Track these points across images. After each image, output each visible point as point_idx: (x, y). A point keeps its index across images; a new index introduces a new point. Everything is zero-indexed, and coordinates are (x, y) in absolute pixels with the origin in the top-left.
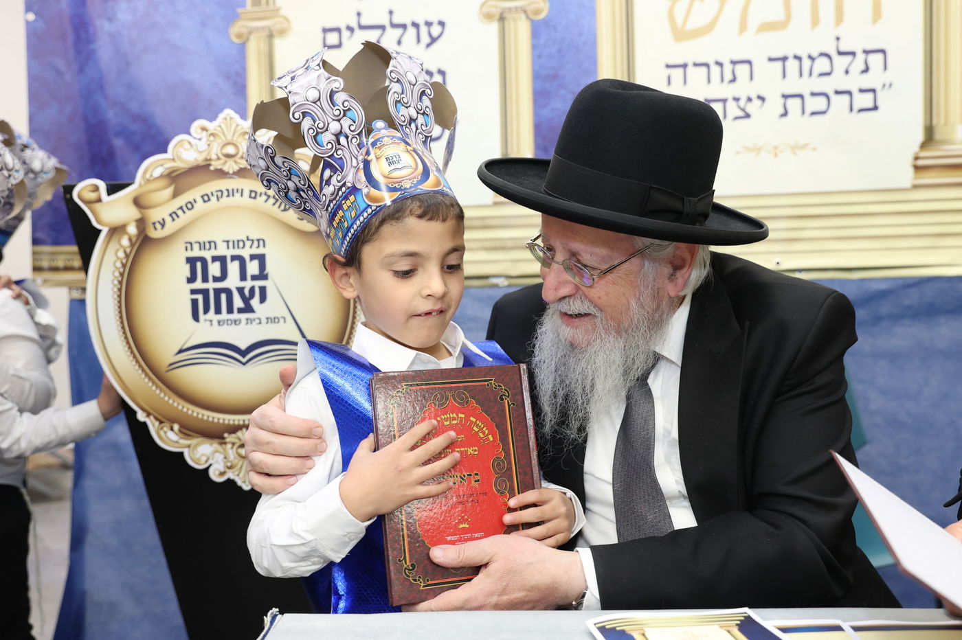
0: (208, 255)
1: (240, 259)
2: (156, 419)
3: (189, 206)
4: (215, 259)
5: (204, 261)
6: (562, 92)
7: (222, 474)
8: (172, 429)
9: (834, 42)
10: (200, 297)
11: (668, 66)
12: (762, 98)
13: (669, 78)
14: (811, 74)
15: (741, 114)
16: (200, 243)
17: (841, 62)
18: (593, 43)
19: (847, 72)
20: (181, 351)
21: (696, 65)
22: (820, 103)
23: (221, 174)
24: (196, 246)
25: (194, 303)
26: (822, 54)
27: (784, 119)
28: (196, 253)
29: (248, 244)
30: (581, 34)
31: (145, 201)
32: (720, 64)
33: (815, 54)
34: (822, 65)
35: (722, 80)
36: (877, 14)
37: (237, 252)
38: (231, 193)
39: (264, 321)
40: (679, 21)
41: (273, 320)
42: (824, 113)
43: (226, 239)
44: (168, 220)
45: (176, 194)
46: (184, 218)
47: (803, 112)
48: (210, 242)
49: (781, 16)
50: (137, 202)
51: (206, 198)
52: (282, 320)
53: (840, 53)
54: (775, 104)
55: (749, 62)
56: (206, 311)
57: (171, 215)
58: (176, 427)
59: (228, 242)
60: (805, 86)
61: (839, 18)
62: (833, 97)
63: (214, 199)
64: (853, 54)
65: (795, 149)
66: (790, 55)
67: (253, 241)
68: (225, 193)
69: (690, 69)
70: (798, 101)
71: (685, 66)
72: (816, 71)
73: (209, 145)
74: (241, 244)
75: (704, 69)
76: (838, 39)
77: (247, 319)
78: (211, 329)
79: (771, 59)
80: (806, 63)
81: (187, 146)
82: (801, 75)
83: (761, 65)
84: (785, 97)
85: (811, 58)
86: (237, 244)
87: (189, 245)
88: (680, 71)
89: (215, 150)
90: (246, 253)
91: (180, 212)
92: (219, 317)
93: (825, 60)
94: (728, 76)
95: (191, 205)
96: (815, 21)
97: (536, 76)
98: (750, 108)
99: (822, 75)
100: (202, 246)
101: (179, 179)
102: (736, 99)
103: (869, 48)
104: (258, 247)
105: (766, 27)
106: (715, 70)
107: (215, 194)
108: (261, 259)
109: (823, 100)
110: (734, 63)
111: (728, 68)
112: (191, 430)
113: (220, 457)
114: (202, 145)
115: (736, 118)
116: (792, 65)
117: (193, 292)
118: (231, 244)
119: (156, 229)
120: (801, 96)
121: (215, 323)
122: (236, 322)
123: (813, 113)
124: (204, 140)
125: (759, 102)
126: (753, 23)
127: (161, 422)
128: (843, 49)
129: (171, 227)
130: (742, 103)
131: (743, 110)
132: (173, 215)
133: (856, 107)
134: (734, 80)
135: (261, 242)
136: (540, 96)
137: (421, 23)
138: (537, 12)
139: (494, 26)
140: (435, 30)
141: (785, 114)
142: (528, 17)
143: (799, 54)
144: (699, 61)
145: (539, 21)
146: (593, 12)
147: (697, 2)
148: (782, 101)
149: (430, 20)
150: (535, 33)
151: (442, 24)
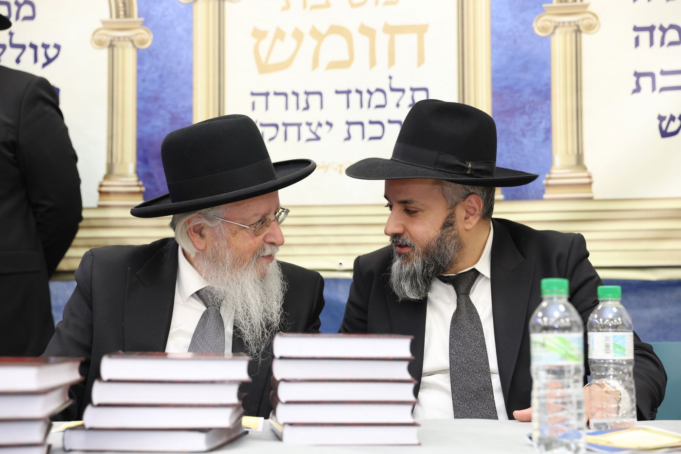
6: (162, 112)
9: (388, 80)
11: (253, 94)
12: (330, 124)
13: (253, 104)
14: (369, 106)
15: (313, 136)
17: (393, 97)
18: (190, 72)
19: (398, 105)
21: (276, 94)
22: (376, 130)
26: (378, 90)
27: (348, 142)
30: (179, 63)
32: (295, 94)
33: (372, 90)
34: (378, 98)
35: (298, 108)
36: (421, 60)
40: (263, 55)
42: (380, 138)
47: (363, 137)
49: (345, 57)
53: (392, 90)
54: (341, 129)
55: (320, 94)
60: (365, 115)
61: (392, 61)
62: (388, 126)
64: (403, 91)
66: (353, 89)
69: (271, 97)
70: (359, 127)
71: (267, 94)
72: (373, 104)
75: (283, 98)
76: (390, 78)
79: (337, 92)
80: (366, 96)
82: (362, 106)
83: (329, 97)
84: (349, 124)
85: (370, 93)
88: (263, 98)
93: (380, 94)
94: (303, 104)
96: (373, 63)
97: (141, 97)
98: (320, 132)
99: (378, 107)
102: (309, 124)
103: (415, 86)
105: (335, 65)
106: (292, 99)
109: (379, 127)
110: (307, 93)
111: (302, 98)
115: (309, 140)
116: (354, 97)
120: (361, 124)
123: (371, 138)
125: (328, 127)
126: (324, 61)
128: (394, 86)
130: (313, 128)
131: (315, 133)
134: (307, 108)
136: (143, 115)
137: (39, 45)
138: (143, 42)
139: (104, 53)
140: (52, 52)
141: (349, 138)
142: (134, 46)
143: (360, 89)
144: (279, 90)
145: (144, 50)
146: (190, 45)
147: (278, 41)
148: (346, 126)
149: (47, 42)
150: (140, 61)
151: (57, 47)
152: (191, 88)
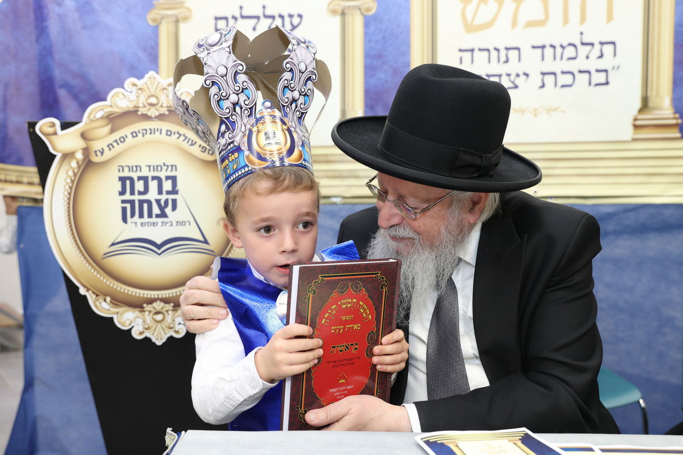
0: (135, 175)
1: (159, 179)
2: (94, 293)
3: (122, 140)
4: (139, 178)
5: (132, 180)
6: (385, 67)
7: (141, 333)
8: (105, 301)
9: (580, 36)
10: (128, 206)
11: (460, 50)
12: (526, 75)
13: (461, 59)
14: (562, 58)
15: (512, 86)
16: (129, 167)
17: (583, 50)
18: (407, 32)
19: (587, 57)
20: (113, 244)
21: (480, 50)
22: (568, 79)
23: (146, 117)
24: (126, 169)
25: (124, 210)
26: (570, 44)
27: (542, 90)
28: (126, 174)
29: (164, 168)
30: (399, 26)
31: (89, 135)
32: (497, 50)
33: (565, 44)
34: (570, 52)
35: (499, 61)
36: (610, 18)
37: (156, 174)
38: (152, 131)
39: (175, 224)
40: (469, 19)
41: (181, 223)
42: (570, 86)
43: (149, 164)
44: (106, 149)
45: (112, 131)
46: (118, 148)
47: (556, 85)
48: (136, 166)
49: (542, 17)
50: (83, 136)
51: (134, 135)
52: (187, 224)
53: (583, 44)
54: (536, 79)
55: (518, 49)
56: (133, 215)
57: (108, 146)
58: (108, 299)
59: (150, 166)
60: (558, 66)
61: (583, 19)
62: (577, 75)
63: (140, 135)
64: (592, 44)
65: (549, 111)
66: (548, 44)
67: (168, 166)
68: (149, 131)
69: (476, 53)
70: (552, 77)
71: (472, 50)
72: (566, 56)
73: (137, 96)
74: (159, 168)
75: (486, 53)
76: (582, 33)
77: (162, 222)
78: (135, 228)
79: (534, 47)
80: (559, 50)
81: (121, 96)
82: (555, 59)
83: (526, 50)
84: (543, 74)
85: (563, 47)
86: (156, 168)
87: (121, 168)
88: (469, 54)
89: (142, 100)
90: (162, 175)
91: (115, 144)
92: (142, 220)
93: (572, 49)
94: (503, 58)
95: (123, 139)
96: (566, 21)
97: (367, 55)
98: (518, 81)
99: (570, 59)
100: (130, 169)
101: (115, 120)
102: (509, 75)
103: (603, 40)
104: (172, 170)
105: (531, 24)
106: (494, 54)
107: (141, 132)
108: (174, 179)
109: (570, 77)
110: (507, 49)
111: (503, 53)
112: (119, 301)
113: (140, 321)
114: (133, 97)
116: (549, 51)
117: (123, 202)
118: (152, 168)
119: (97, 155)
120: (554, 74)
121: (139, 224)
122: (154, 224)
123: (563, 86)
124: (134, 92)
125: (524, 77)
126: (522, 21)
127: (97, 295)
128: (585, 40)
129: (108, 154)
130: (512, 78)
131: (513, 83)
132: (110, 146)
133: (594, 82)
135: (174, 167)
136: (369, 70)
137: (285, 15)
138: (369, 10)
139: (338, 19)
140: (296, 21)
141: (543, 86)
142: (362, 13)
143: (554, 44)
144: (482, 47)
145: (369, 16)
146: (408, 10)
147: (482, 5)
148: (541, 76)
149: (292, 13)
150: (367, 24)
151: (300, 16)
152: (409, 46)
